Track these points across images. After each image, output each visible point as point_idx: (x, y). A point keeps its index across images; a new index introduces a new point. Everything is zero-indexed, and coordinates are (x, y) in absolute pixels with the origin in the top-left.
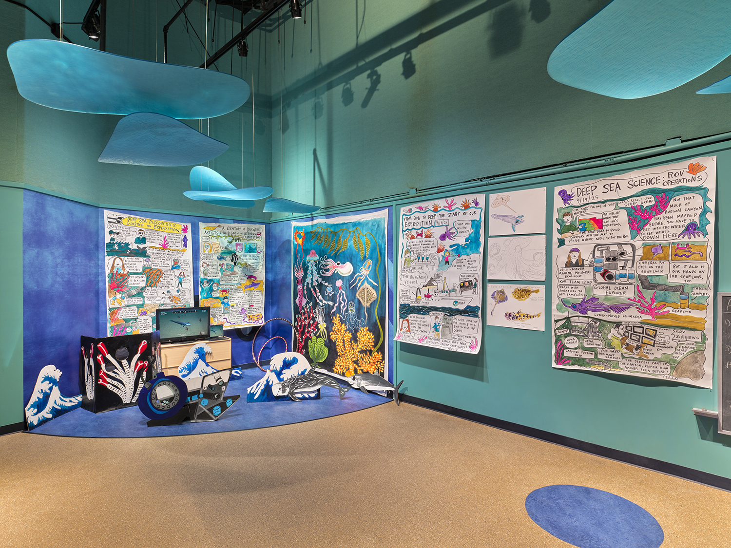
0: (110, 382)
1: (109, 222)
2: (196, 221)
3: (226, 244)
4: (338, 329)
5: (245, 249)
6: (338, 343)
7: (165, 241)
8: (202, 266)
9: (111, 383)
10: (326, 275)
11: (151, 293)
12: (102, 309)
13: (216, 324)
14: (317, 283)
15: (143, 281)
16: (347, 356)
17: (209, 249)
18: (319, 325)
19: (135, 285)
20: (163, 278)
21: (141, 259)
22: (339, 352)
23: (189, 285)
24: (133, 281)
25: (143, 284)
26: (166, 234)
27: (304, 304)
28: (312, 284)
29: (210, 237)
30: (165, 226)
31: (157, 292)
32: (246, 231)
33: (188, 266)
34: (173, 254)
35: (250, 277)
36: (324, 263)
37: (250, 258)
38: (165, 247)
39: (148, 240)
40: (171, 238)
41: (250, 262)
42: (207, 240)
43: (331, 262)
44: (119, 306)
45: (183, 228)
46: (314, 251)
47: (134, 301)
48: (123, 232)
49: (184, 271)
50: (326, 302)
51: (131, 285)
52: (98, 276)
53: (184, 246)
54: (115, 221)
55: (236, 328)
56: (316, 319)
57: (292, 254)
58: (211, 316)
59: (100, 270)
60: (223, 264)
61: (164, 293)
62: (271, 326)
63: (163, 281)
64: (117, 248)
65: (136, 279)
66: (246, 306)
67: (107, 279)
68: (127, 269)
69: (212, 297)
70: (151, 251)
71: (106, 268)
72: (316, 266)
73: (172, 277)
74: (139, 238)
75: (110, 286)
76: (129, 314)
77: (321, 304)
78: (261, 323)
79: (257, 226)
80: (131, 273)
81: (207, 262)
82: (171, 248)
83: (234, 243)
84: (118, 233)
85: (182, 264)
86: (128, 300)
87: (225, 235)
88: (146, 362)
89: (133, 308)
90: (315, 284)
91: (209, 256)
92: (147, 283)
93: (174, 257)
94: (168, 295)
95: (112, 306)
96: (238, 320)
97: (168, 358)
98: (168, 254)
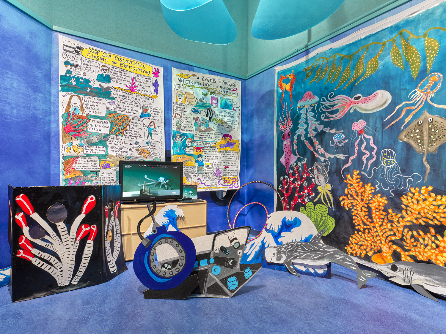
0: (36, 254)
1: (64, 50)
2: (169, 65)
3: (201, 96)
4: (356, 192)
5: (221, 104)
6: (356, 212)
7: (133, 84)
8: (175, 117)
9: (39, 256)
10: (332, 119)
11: (117, 143)
12: (53, 156)
13: (189, 184)
14: (315, 133)
15: (106, 127)
16: (377, 231)
17: (182, 98)
18: (319, 188)
19: (97, 131)
20: (131, 126)
21: (104, 100)
22: (359, 225)
23: (159, 138)
24: (94, 126)
25: (107, 131)
26: (134, 75)
27: (292, 162)
28: (306, 136)
29: (184, 86)
30: (133, 65)
31: (124, 143)
32: (221, 84)
33: (159, 115)
34: (142, 99)
35: (226, 136)
36: (327, 104)
37: (226, 114)
38: (132, 89)
39: (113, 80)
40: (140, 81)
41: (226, 119)
42: (180, 89)
43: (340, 100)
44: (75, 154)
45: (154, 71)
46: (311, 93)
47: (94, 151)
48: (82, 65)
49: (154, 121)
50: (332, 156)
51: (91, 131)
52: (50, 115)
53: (155, 92)
54: (72, 50)
55: (211, 190)
56: (313, 180)
57: (275, 105)
58: (184, 175)
59: (52, 107)
60: (198, 118)
61: (131, 144)
62: (246, 191)
63: (131, 129)
64: (74, 83)
65: (98, 124)
66: (221, 168)
67: (61, 120)
68: (87, 111)
69: (185, 154)
70: (116, 93)
71: (61, 107)
72: (313, 111)
73: (141, 126)
74: (102, 75)
75: (64, 129)
76: (89, 165)
77: (322, 159)
78: (237, 186)
79: (233, 81)
80: (92, 116)
81: (180, 114)
82: (140, 92)
83: (209, 96)
84: (76, 66)
85: (152, 112)
86: (87, 148)
87: (200, 86)
88: (94, 227)
89: (94, 158)
90: (312, 134)
91: (183, 107)
92: (111, 131)
93: (143, 103)
94: (136, 147)
95: (66, 154)
96: (213, 182)
97: (131, 222)
98: (136, 99)
